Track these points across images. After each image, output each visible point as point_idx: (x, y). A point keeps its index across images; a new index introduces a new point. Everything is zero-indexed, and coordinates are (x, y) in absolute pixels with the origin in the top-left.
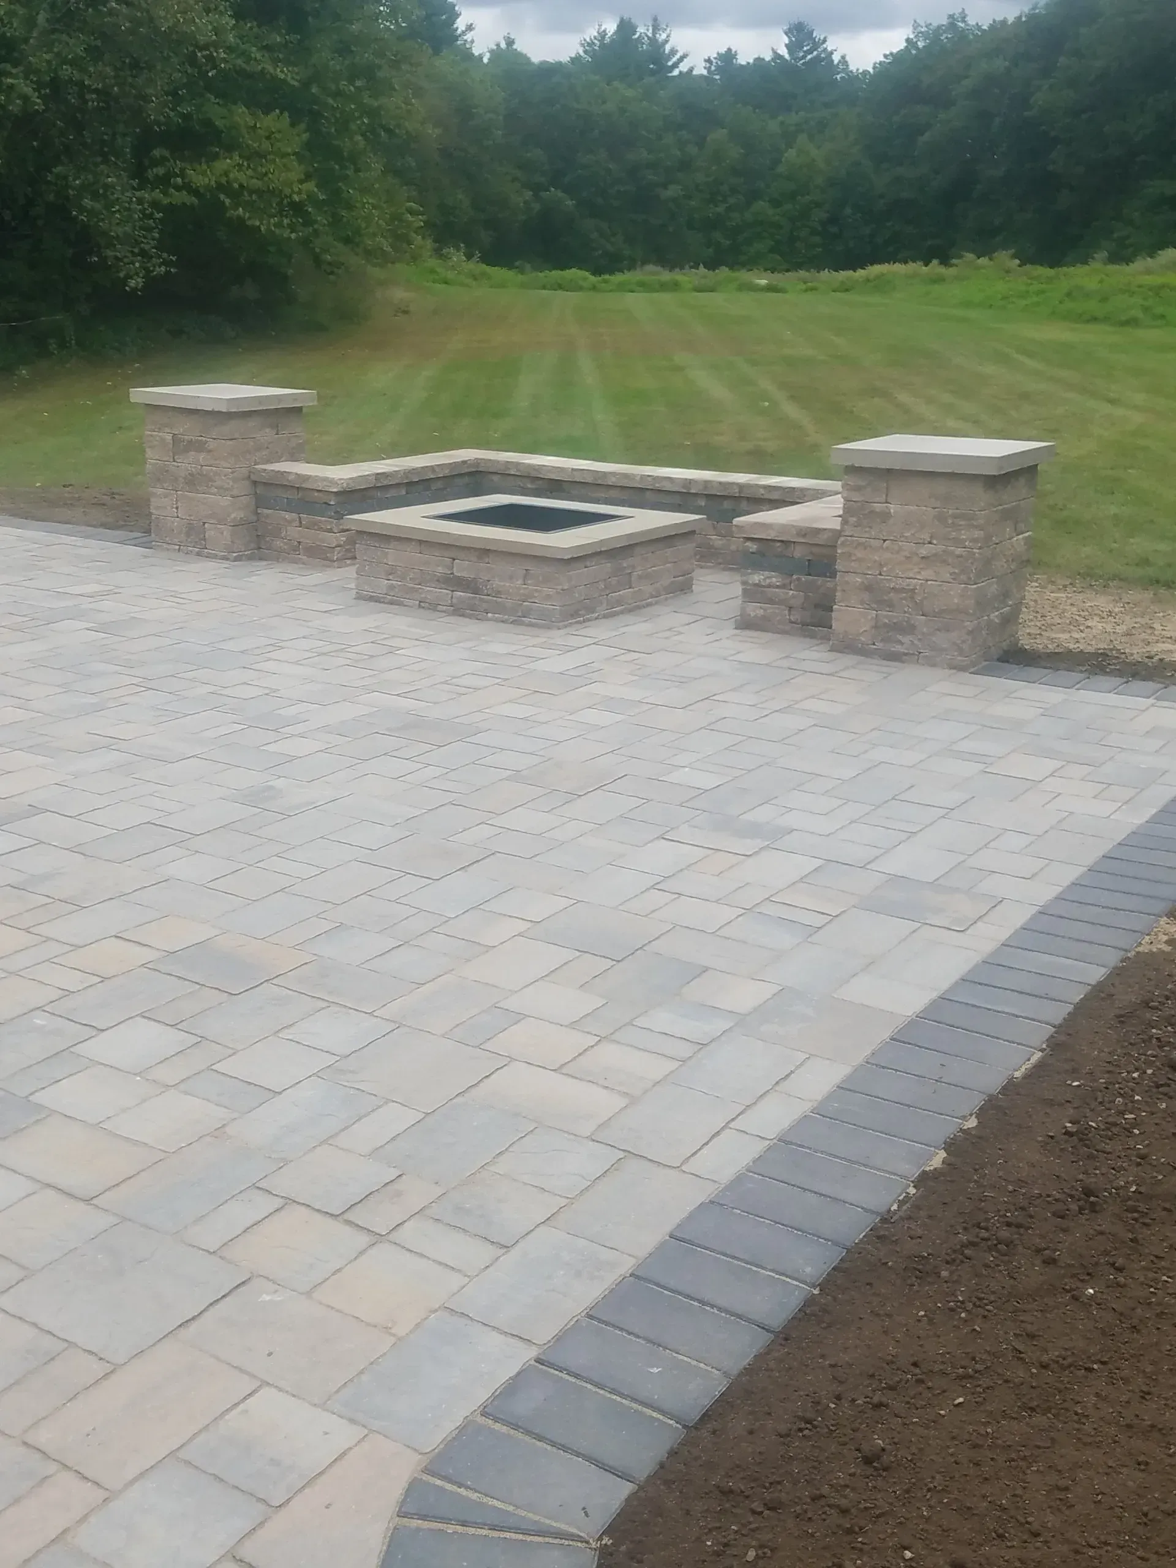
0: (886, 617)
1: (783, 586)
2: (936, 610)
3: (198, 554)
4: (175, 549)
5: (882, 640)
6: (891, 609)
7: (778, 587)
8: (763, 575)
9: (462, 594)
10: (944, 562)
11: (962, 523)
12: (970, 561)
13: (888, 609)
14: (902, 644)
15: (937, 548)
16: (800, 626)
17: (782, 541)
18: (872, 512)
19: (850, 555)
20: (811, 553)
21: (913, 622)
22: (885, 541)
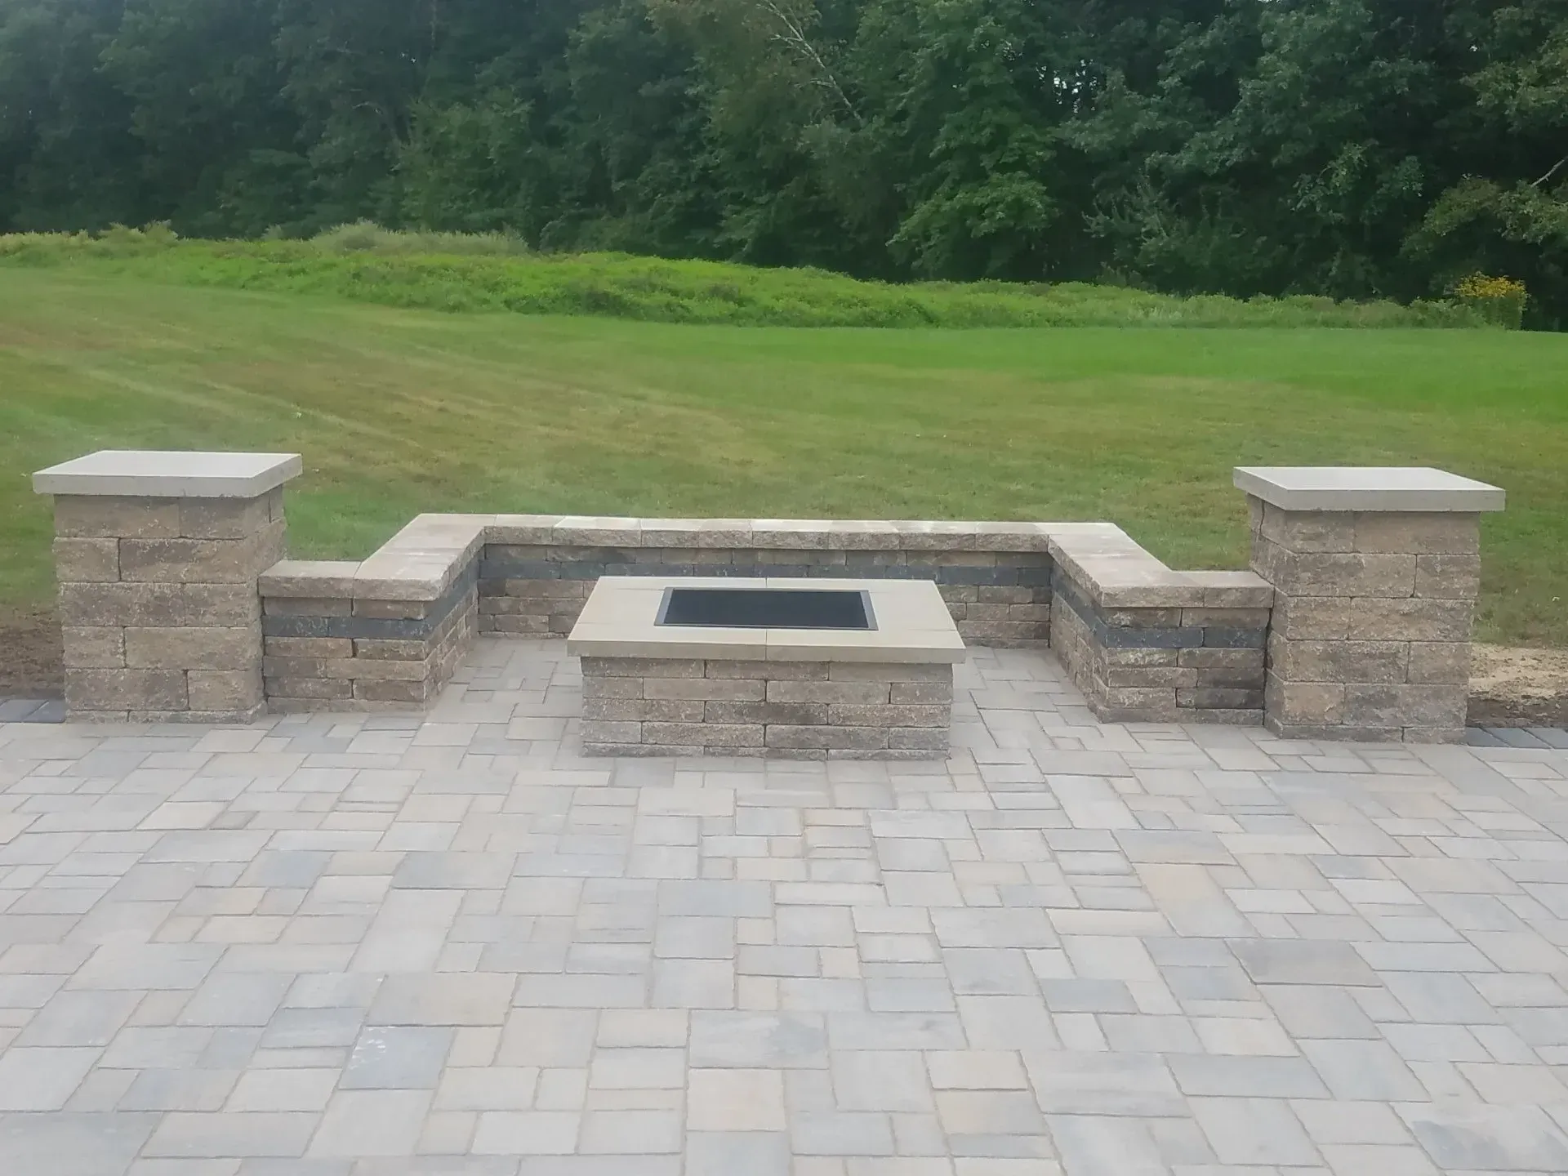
0: (1357, 689)
1: (1168, 664)
2: (1426, 675)
3: (172, 720)
4: (123, 718)
5: (1355, 717)
6: (1365, 679)
7: (1160, 665)
8: (1141, 652)
9: (783, 727)
10: (1431, 618)
11: (1454, 569)
12: (1465, 614)
13: (1360, 679)
14: (1379, 719)
15: (1422, 601)
16: (1195, 709)
17: (1166, 608)
18: (1335, 564)
19: (1306, 618)
20: (1207, 619)
21: (1394, 692)
22: (1351, 598)
